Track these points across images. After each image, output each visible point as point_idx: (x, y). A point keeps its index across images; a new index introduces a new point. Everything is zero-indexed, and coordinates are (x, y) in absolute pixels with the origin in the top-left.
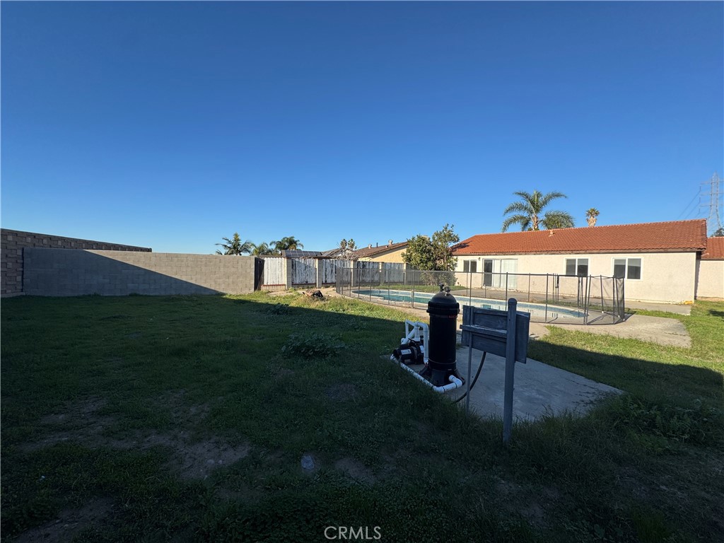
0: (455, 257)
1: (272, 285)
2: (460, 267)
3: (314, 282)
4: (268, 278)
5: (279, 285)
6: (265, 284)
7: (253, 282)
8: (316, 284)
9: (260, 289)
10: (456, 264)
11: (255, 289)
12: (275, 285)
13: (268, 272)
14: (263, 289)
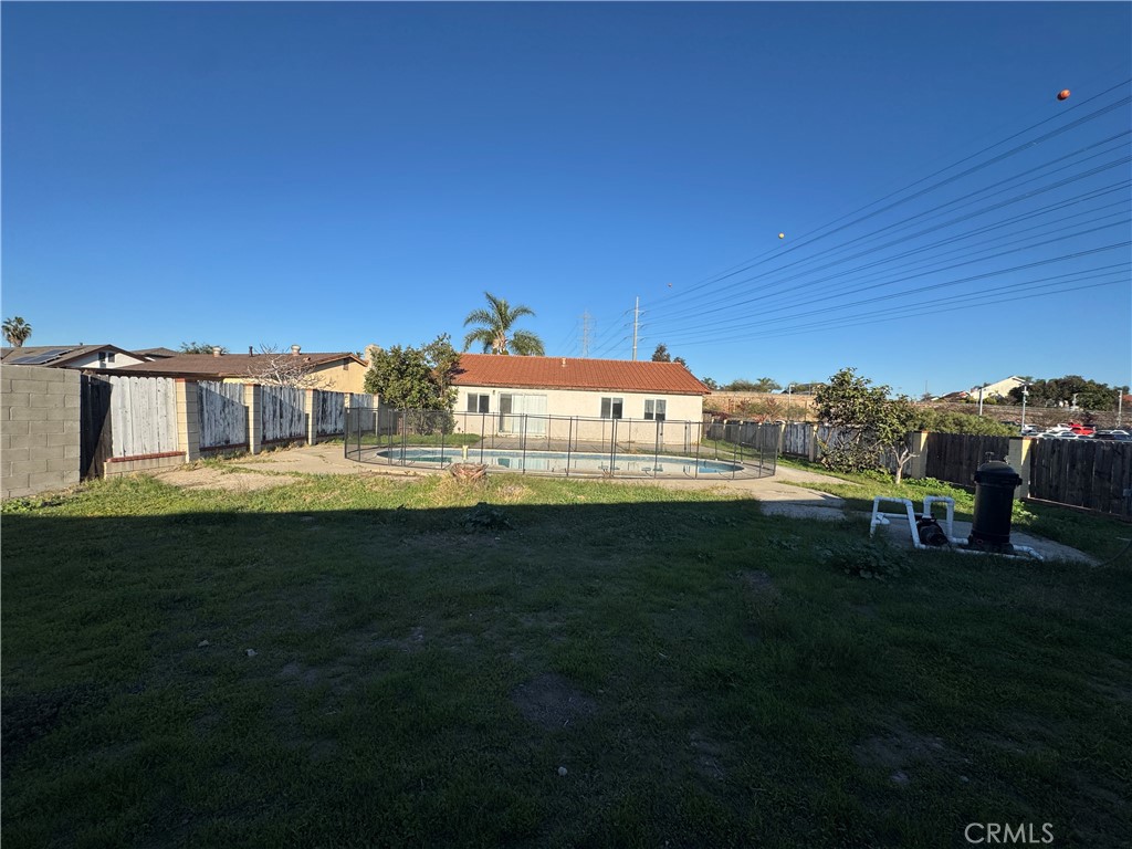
0: (453, 388)
1: (144, 458)
2: (461, 405)
3: (242, 440)
4: (126, 435)
5: (163, 456)
6: (116, 455)
7: (75, 452)
8: (247, 445)
9: (99, 474)
10: (454, 399)
11: (85, 472)
12: (151, 457)
13: (125, 419)
14: (110, 470)
